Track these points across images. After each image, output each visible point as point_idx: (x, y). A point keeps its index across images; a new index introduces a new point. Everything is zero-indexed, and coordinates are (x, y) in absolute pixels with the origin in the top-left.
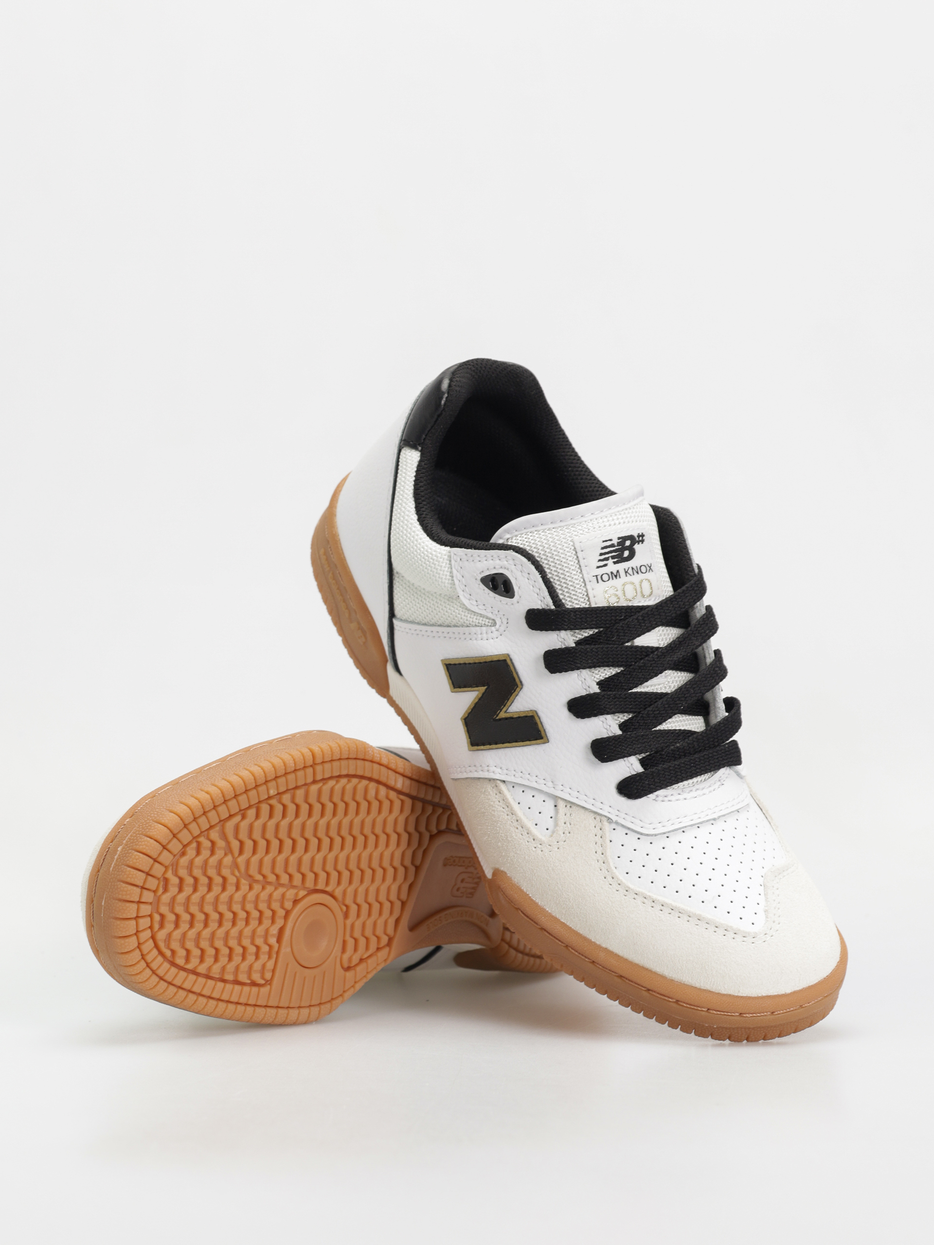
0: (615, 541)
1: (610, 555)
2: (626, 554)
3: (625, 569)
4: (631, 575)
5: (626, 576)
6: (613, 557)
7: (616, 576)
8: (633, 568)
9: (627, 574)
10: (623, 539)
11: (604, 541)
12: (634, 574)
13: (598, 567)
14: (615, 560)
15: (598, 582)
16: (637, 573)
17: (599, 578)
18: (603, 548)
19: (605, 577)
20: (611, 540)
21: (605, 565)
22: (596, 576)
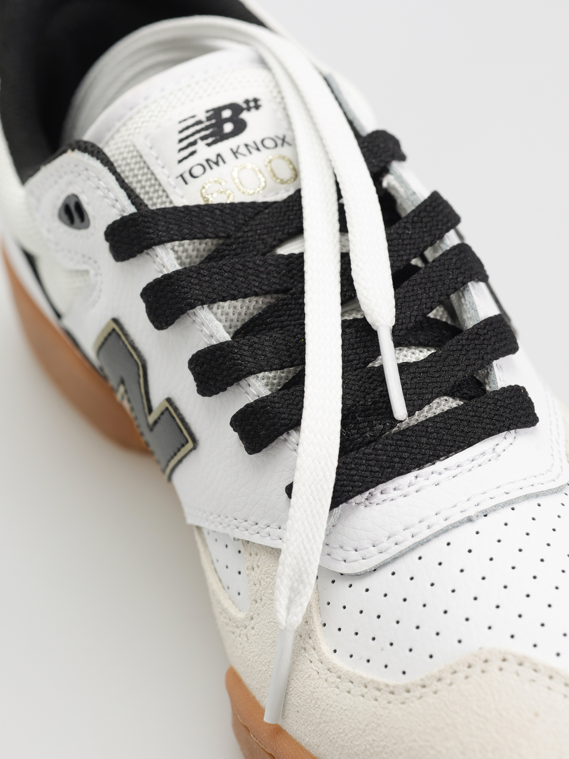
0: (202, 116)
1: (197, 136)
2: (228, 127)
3: (232, 150)
4: (245, 155)
5: (237, 157)
6: (203, 138)
7: (217, 163)
8: (246, 146)
9: (238, 155)
10: (217, 112)
11: (180, 122)
12: (250, 153)
13: (180, 161)
14: (210, 140)
15: (186, 183)
16: (258, 149)
17: (187, 176)
18: (181, 132)
19: (198, 171)
20: (193, 117)
21: (193, 153)
22: (182, 176)
